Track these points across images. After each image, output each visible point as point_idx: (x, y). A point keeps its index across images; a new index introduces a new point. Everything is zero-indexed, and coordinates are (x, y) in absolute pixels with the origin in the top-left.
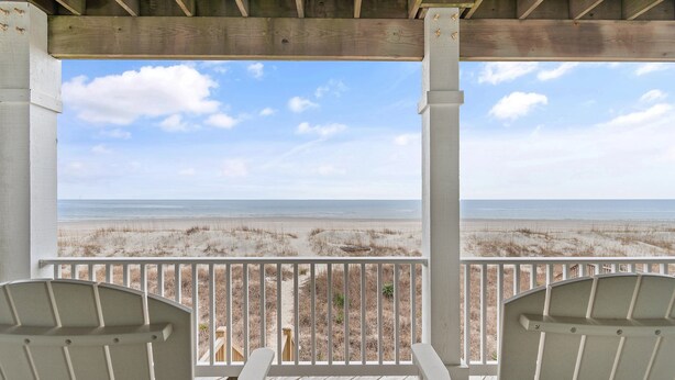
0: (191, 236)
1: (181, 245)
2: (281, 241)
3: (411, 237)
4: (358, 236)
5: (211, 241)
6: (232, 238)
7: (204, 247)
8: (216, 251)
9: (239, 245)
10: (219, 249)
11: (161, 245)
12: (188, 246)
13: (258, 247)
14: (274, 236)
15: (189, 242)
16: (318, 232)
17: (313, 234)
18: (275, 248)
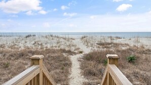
0: (28, 38)
1: (23, 42)
2: (68, 40)
3: (130, 39)
4: (104, 39)
5: (36, 40)
6: (46, 39)
7: (33, 42)
8: (38, 44)
9: (49, 42)
10: (40, 43)
11: (15, 42)
12: (26, 42)
13: (58, 43)
14: (65, 39)
15: (27, 41)
16: (85, 37)
17: (83, 38)
18: (66, 43)
